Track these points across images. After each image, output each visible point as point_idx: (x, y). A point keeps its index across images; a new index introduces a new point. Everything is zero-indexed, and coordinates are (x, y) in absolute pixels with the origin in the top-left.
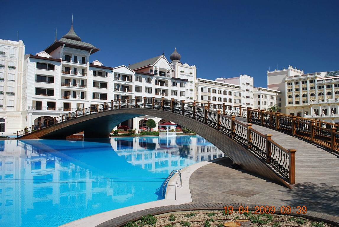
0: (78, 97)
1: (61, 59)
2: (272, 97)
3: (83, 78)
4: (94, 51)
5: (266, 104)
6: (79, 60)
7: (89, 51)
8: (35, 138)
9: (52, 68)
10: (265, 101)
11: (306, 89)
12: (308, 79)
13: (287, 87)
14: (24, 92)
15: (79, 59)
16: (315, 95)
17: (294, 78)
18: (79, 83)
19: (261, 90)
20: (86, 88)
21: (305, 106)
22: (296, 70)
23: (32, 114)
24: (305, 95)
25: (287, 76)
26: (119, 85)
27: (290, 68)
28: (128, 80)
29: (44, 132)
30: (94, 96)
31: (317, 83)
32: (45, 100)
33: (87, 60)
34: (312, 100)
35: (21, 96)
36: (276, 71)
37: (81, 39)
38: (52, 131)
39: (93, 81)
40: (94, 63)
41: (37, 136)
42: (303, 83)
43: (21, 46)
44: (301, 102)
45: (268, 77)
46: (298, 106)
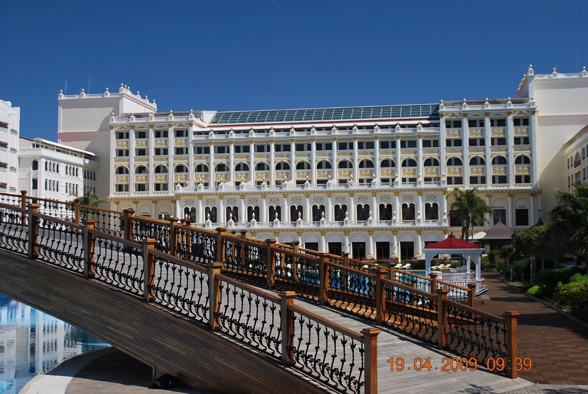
2: (72, 170)
5: (54, 190)
10: (52, 180)
11: (166, 152)
12: (170, 126)
13: (114, 144)
16: (187, 171)
17: (134, 120)
19: (42, 146)
21: (162, 198)
22: (138, 97)
24: (162, 169)
25: (116, 111)
27: (126, 91)
31: (193, 139)
34: (180, 184)
36: (85, 96)
42: (158, 135)
44: (152, 187)
45: (61, 111)
46: (142, 199)
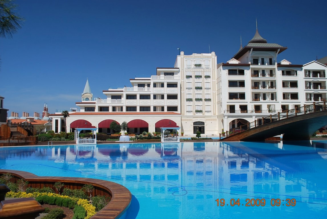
0: (268, 98)
1: (250, 63)
3: (272, 79)
4: (282, 50)
6: (266, 62)
7: (276, 52)
8: (236, 140)
9: (242, 73)
14: (219, 98)
15: (267, 60)
18: (268, 85)
20: (276, 89)
23: (228, 118)
26: (310, 83)
28: (320, 77)
29: (245, 134)
30: (285, 96)
32: (237, 103)
33: (275, 61)
35: (217, 101)
37: (267, 41)
38: (253, 134)
39: (283, 81)
40: (281, 63)
41: (238, 138)
43: (213, 57)
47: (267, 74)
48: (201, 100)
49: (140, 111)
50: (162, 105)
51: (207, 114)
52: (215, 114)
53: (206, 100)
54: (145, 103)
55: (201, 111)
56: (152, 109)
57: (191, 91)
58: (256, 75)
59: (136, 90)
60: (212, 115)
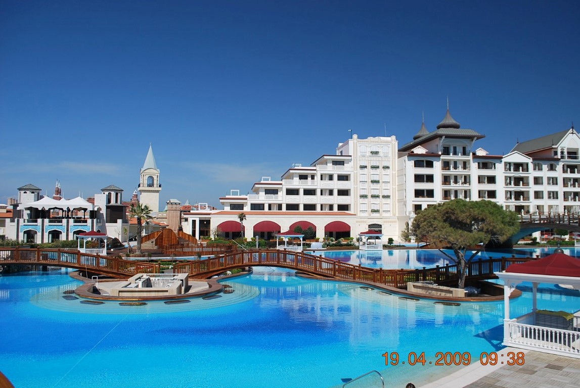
0: (460, 196)
1: (440, 153)
3: (465, 172)
4: (479, 138)
6: (459, 151)
7: (471, 139)
9: (430, 165)
14: (401, 195)
15: (460, 149)
18: (462, 180)
20: (470, 185)
26: (510, 178)
28: (523, 171)
30: (481, 194)
32: (424, 202)
33: (469, 151)
35: (397, 199)
37: (458, 123)
39: (478, 175)
40: (477, 153)
43: (393, 143)
47: (460, 167)
48: (378, 197)
49: (304, 210)
50: (331, 203)
51: (384, 215)
52: (394, 215)
53: (384, 197)
54: (310, 200)
55: (377, 211)
56: (318, 207)
57: (366, 186)
58: (447, 168)
59: (296, 183)
60: (392, 215)
